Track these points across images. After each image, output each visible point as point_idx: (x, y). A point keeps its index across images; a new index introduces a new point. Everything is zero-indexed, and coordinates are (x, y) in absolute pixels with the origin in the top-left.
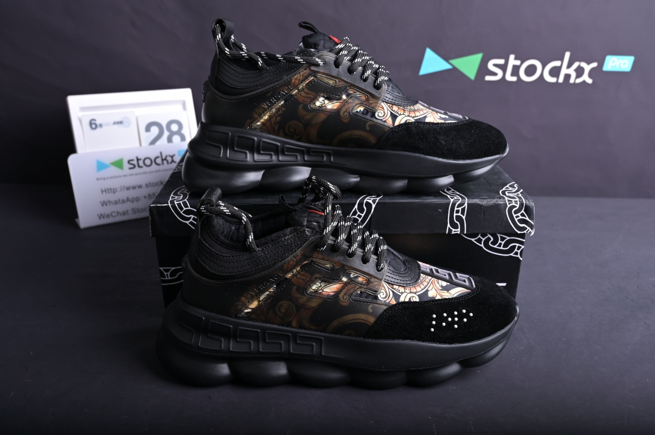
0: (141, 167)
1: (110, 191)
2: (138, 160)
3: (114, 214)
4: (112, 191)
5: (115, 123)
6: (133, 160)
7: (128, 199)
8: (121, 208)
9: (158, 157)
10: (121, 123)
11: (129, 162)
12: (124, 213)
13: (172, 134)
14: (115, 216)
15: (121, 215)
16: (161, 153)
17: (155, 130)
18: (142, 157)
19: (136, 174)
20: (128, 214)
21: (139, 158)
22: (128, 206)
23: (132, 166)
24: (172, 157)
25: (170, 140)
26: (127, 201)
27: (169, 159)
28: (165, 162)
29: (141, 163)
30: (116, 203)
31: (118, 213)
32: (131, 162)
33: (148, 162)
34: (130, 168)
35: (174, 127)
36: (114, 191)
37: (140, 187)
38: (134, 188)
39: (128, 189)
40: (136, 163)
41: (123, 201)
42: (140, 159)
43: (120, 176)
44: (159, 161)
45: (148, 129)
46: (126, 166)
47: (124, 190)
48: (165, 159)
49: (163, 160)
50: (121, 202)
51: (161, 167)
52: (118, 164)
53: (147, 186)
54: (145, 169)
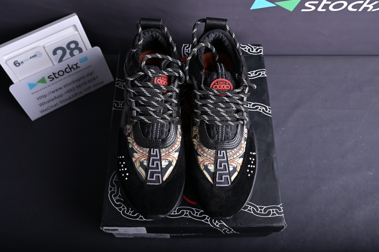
0: (58, 77)
1: (42, 97)
2: (54, 74)
3: (49, 108)
4: (44, 96)
5: (31, 58)
6: (51, 75)
7: (55, 98)
8: (52, 103)
9: (67, 68)
10: (35, 56)
11: (48, 77)
12: (55, 105)
13: (72, 50)
14: (51, 108)
15: (53, 107)
16: (68, 65)
17: (60, 52)
18: (56, 71)
19: (56, 83)
20: (58, 105)
21: (54, 73)
22: (57, 101)
23: (52, 79)
24: (76, 65)
25: (72, 55)
26: (55, 99)
27: (75, 67)
28: (72, 69)
29: (57, 75)
30: (48, 102)
31: (51, 106)
32: (50, 77)
33: (61, 73)
34: (51, 81)
35: (73, 46)
36: (45, 96)
37: (61, 88)
38: (57, 90)
39: (53, 92)
40: (53, 77)
41: (53, 100)
42: (56, 73)
43: (46, 87)
44: (68, 70)
45: (55, 53)
46: (48, 80)
47: (51, 94)
48: (72, 68)
49: (70, 69)
50: (51, 100)
51: (71, 73)
52: (43, 81)
53: (65, 86)
54: (60, 78)
